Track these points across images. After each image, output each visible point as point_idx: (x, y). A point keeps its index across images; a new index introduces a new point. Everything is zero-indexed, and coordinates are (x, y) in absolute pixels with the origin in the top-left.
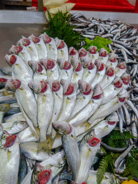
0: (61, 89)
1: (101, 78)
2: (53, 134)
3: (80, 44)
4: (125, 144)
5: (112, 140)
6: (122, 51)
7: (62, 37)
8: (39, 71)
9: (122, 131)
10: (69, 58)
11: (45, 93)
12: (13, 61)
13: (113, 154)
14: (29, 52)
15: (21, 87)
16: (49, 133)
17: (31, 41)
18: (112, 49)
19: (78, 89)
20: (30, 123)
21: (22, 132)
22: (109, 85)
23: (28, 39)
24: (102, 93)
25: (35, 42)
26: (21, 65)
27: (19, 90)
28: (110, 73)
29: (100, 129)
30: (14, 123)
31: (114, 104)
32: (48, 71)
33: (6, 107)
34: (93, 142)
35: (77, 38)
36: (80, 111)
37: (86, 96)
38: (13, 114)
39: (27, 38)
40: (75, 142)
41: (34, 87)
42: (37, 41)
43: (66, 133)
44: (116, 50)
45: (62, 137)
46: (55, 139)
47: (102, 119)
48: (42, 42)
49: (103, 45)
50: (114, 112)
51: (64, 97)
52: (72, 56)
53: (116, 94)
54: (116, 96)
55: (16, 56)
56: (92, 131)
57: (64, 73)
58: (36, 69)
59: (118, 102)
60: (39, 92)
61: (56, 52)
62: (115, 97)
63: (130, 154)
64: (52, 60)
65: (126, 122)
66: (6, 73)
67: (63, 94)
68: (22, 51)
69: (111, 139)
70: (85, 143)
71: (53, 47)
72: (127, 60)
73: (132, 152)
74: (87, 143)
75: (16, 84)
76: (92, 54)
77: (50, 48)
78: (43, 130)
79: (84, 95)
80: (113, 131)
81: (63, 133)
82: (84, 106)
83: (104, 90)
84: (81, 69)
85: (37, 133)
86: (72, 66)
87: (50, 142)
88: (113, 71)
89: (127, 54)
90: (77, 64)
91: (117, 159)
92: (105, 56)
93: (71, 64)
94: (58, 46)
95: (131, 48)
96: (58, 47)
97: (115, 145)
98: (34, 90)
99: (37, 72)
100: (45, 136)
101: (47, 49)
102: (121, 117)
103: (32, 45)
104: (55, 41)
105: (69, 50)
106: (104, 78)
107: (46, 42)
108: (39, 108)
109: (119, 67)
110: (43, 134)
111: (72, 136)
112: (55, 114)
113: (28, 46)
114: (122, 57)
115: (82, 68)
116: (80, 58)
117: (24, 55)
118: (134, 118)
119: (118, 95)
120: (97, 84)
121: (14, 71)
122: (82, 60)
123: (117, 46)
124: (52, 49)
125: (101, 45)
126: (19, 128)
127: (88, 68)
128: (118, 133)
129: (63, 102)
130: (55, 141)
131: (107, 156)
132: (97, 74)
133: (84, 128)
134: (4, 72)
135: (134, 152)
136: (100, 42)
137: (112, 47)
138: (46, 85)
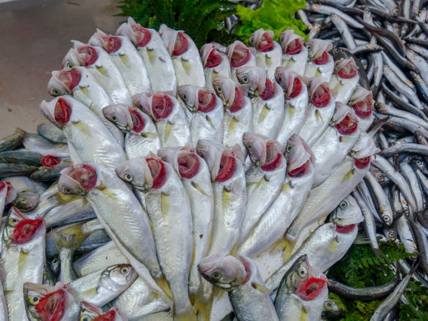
0: (204, 169)
1: (301, 116)
2: (205, 290)
3: (226, 26)
4: (388, 274)
5: (355, 271)
6: (335, 23)
7: (175, 13)
8: (135, 128)
9: (376, 246)
10: (205, 76)
11: (164, 188)
12: (63, 115)
13: (363, 305)
14: (98, 81)
15: (98, 184)
16: (194, 288)
17: (99, 49)
18: (309, 20)
19: (246, 157)
20: (141, 269)
21: (126, 292)
22: (324, 132)
23: (89, 45)
24: (311, 158)
25: (109, 52)
26: (86, 121)
27: (97, 191)
28: (320, 99)
29: (319, 249)
30: (102, 274)
31: (344, 178)
32: (159, 124)
33: (74, 236)
34: (309, 289)
35: (214, 12)
36: (263, 216)
37: (269, 174)
38: (94, 249)
39: (87, 42)
40: (265, 299)
41: (133, 177)
42: (113, 46)
43: (237, 284)
44: (319, 23)
45: (230, 293)
46: (211, 299)
47: (321, 222)
48: (127, 47)
49: (284, 17)
50: (346, 198)
51: (213, 187)
52: (212, 69)
53: (345, 152)
54: (348, 157)
55: (68, 98)
56: (301, 262)
57: (201, 123)
58: (127, 125)
59: (353, 171)
60: (147, 187)
61: (169, 66)
62: (344, 160)
63: (404, 299)
64: (165, 93)
65: (382, 218)
66: (55, 140)
67: (212, 181)
68: (82, 83)
69: (351, 268)
70: (288, 294)
71: (161, 55)
72: (354, 45)
73: (409, 292)
74: (294, 293)
75: (85, 177)
76: (264, 54)
77: (152, 59)
78: (178, 284)
79: (265, 173)
80: (353, 247)
81: (230, 283)
82: (270, 200)
83: (311, 146)
84: (244, 103)
85: (165, 292)
86: (219, 100)
87: (202, 310)
88: (326, 91)
89: (350, 26)
90: (231, 91)
91: (372, 314)
92: (298, 53)
93: (215, 93)
94: (172, 48)
95: (358, 9)
96: (171, 52)
97: (362, 280)
98: (133, 183)
99: (132, 134)
100: (186, 297)
101: (145, 63)
102: (367, 204)
103: (104, 59)
104: (161, 35)
105: (201, 54)
106: (307, 115)
107: (139, 45)
108: (155, 229)
109: (339, 73)
110: (180, 294)
111: (254, 286)
112: (201, 236)
113: (94, 65)
114: (338, 39)
115: (247, 99)
116: (234, 72)
117: (88, 91)
118: (400, 201)
119: (350, 153)
120: (293, 136)
121: (73, 140)
122: (240, 76)
123: (320, 12)
124: (157, 61)
125: (279, 18)
126: (117, 285)
127: (260, 96)
128: (366, 251)
129: (215, 203)
130: (214, 305)
131: (350, 317)
132: (288, 107)
133: (280, 255)
134: (49, 137)
135: (416, 293)
136: (276, 11)
137: (308, 16)
138: (162, 165)
